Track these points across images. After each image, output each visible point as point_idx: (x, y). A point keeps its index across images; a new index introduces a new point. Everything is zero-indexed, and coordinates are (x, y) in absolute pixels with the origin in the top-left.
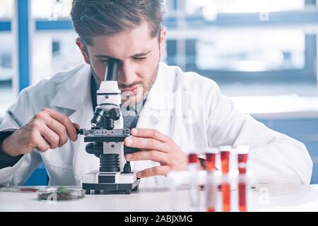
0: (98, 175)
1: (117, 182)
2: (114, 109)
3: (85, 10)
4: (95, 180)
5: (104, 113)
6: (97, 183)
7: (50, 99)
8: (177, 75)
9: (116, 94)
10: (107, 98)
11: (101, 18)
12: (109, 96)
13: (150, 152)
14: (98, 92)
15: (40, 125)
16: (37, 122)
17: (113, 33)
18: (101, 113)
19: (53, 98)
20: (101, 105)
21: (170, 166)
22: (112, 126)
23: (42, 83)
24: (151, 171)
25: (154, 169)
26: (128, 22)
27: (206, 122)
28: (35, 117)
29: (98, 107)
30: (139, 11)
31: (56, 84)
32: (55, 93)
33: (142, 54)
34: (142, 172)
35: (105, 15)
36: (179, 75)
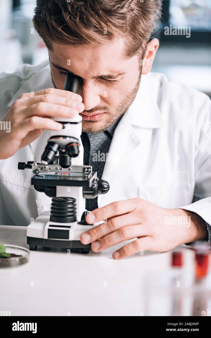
0: (47, 227)
1: (72, 238)
2: (71, 143)
4: (43, 234)
5: (59, 148)
6: (46, 237)
8: (161, 85)
9: (76, 123)
10: (64, 128)
12: (67, 125)
18: (55, 148)
22: (68, 164)
27: (196, 148)
33: (110, 77)
36: (164, 85)
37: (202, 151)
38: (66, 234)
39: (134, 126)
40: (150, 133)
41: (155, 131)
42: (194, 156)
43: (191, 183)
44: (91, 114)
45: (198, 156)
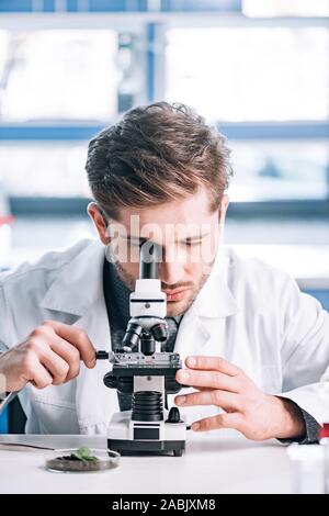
0: (132, 426)
1: (163, 437)
2: (158, 325)
3: (112, 166)
4: (128, 434)
5: (143, 330)
6: (132, 438)
7: (39, 297)
8: (232, 260)
9: (162, 301)
10: (147, 307)
11: (138, 181)
12: (151, 303)
13: (212, 393)
14: (132, 296)
15: (41, 346)
16: (36, 341)
17: (155, 204)
18: (138, 331)
19: (43, 294)
20: (138, 318)
21: (242, 413)
22: (152, 350)
23: (24, 271)
24: (214, 421)
25: (219, 418)
26: (179, 190)
28: (34, 334)
29: (132, 321)
30: (196, 171)
31: (47, 272)
32: (47, 288)
34: (199, 422)
35: (144, 176)
36: (235, 261)
37: (288, 339)
38: (156, 433)
39: (202, 318)
40: (223, 322)
41: (229, 320)
42: (279, 346)
43: (278, 378)
44: (174, 291)
45: (283, 347)
